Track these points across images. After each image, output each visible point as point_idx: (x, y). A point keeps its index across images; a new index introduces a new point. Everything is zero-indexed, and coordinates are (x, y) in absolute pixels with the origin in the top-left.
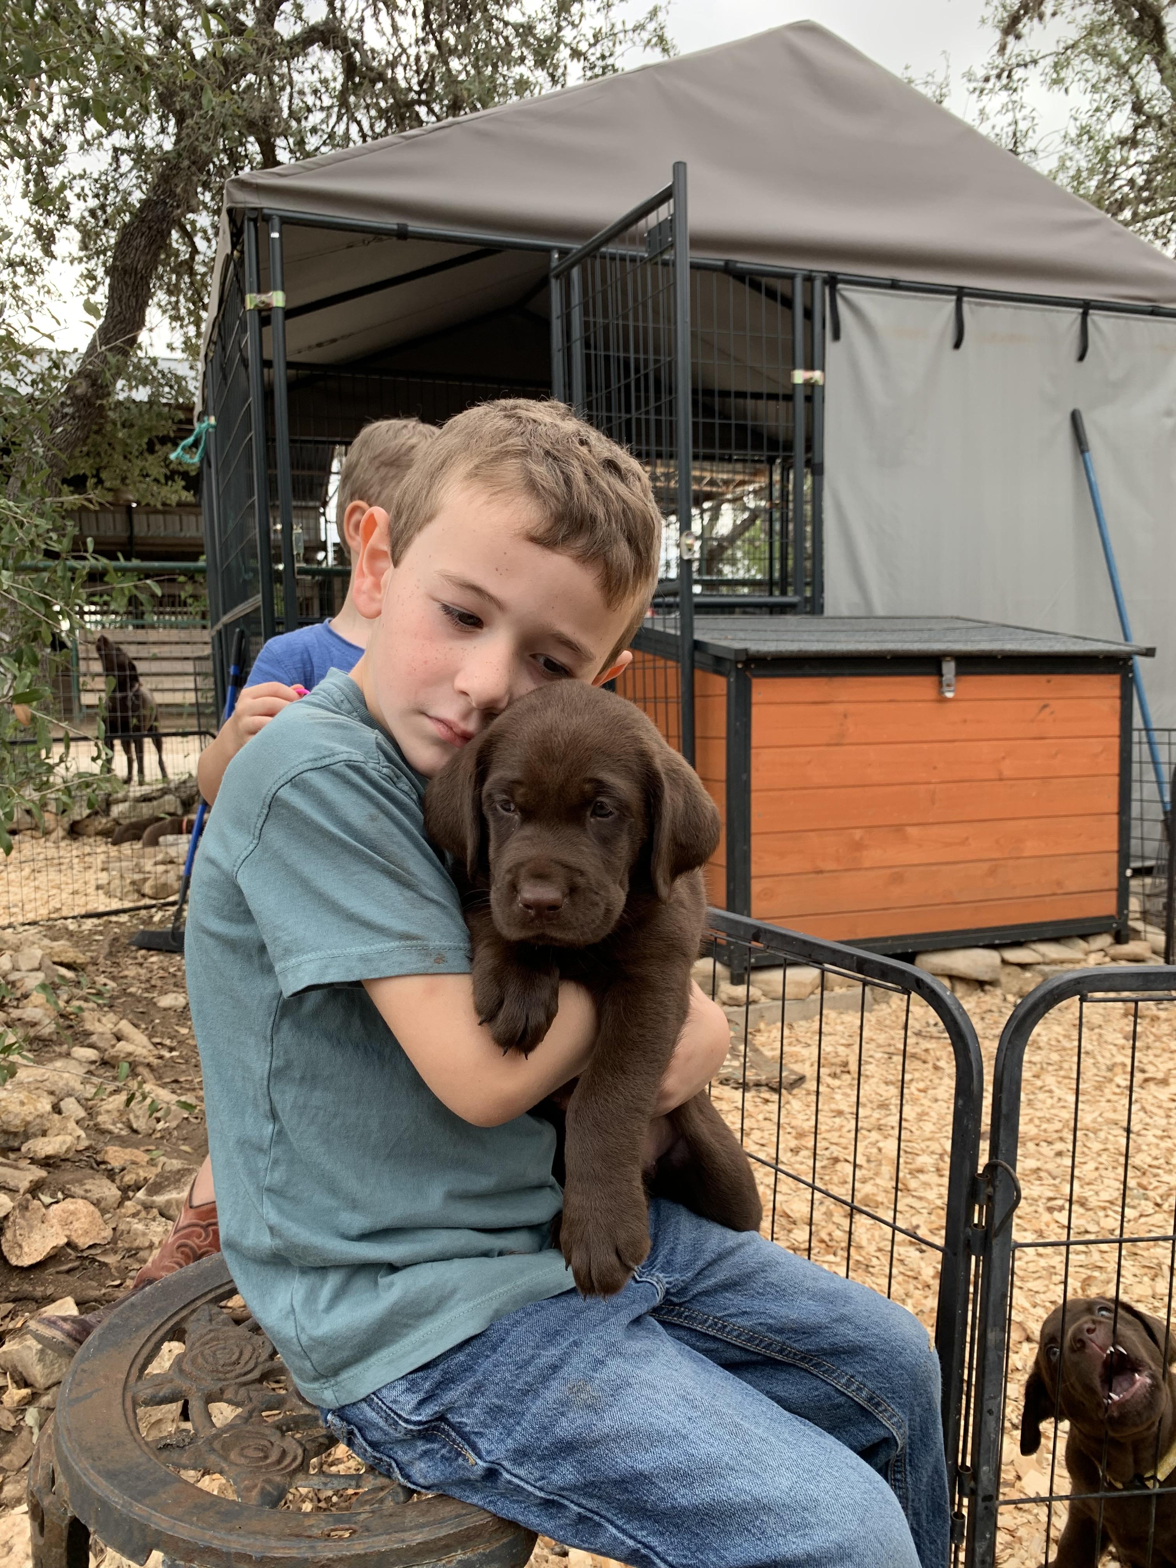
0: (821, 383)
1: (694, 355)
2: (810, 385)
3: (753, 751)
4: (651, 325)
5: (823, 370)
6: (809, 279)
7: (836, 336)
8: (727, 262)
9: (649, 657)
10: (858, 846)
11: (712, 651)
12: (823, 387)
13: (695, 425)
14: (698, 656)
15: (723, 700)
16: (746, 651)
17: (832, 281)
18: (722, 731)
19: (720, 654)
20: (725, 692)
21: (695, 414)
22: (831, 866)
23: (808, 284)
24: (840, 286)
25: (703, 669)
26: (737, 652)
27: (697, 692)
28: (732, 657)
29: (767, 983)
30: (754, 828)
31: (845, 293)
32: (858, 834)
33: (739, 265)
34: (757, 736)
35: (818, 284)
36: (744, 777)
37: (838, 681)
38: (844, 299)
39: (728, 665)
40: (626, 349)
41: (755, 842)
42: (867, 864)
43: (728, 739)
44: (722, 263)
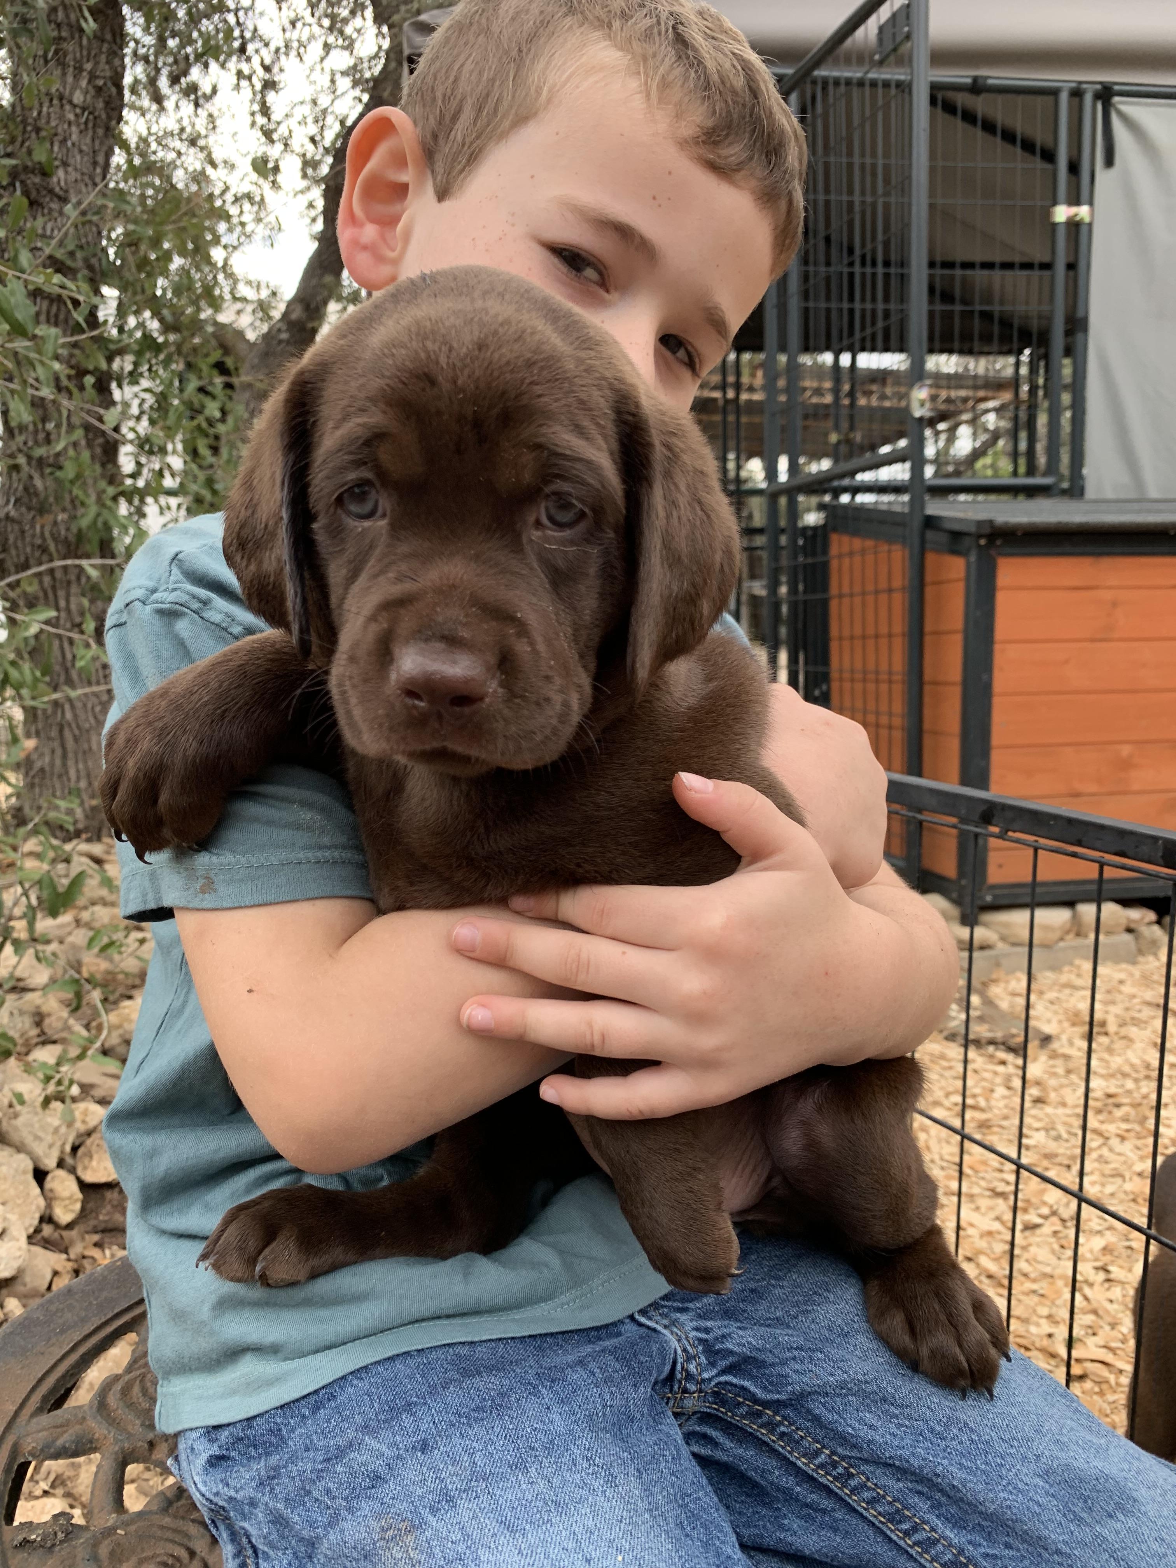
0: (1087, 220)
1: (932, 193)
2: (1074, 226)
3: (997, 647)
4: (880, 162)
5: (1091, 203)
6: (1077, 93)
7: (1109, 161)
8: (975, 79)
9: (869, 543)
10: (1126, 765)
11: (948, 526)
12: (1090, 225)
13: (931, 314)
14: (930, 535)
15: (961, 587)
16: (991, 522)
17: (1106, 94)
18: (958, 623)
19: (957, 527)
20: (962, 574)
21: (931, 301)
22: (1093, 788)
23: (1077, 99)
24: (1116, 99)
25: (937, 551)
26: (980, 523)
27: (928, 578)
28: (973, 529)
29: (1007, 925)
30: (995, 740)
31: (1122, 108)
32: (1126, 750)
33: (990, 82)
34: (1002, 627)
35: (1088, 98)
36: (985, 677)
37: (1106, 563)
38: (1120, 114)
39: (967, 542)
40: (850, 192)
41: (996, 757)
42: (1136, 787)
43: (966, 631)
44: (969, 81)
